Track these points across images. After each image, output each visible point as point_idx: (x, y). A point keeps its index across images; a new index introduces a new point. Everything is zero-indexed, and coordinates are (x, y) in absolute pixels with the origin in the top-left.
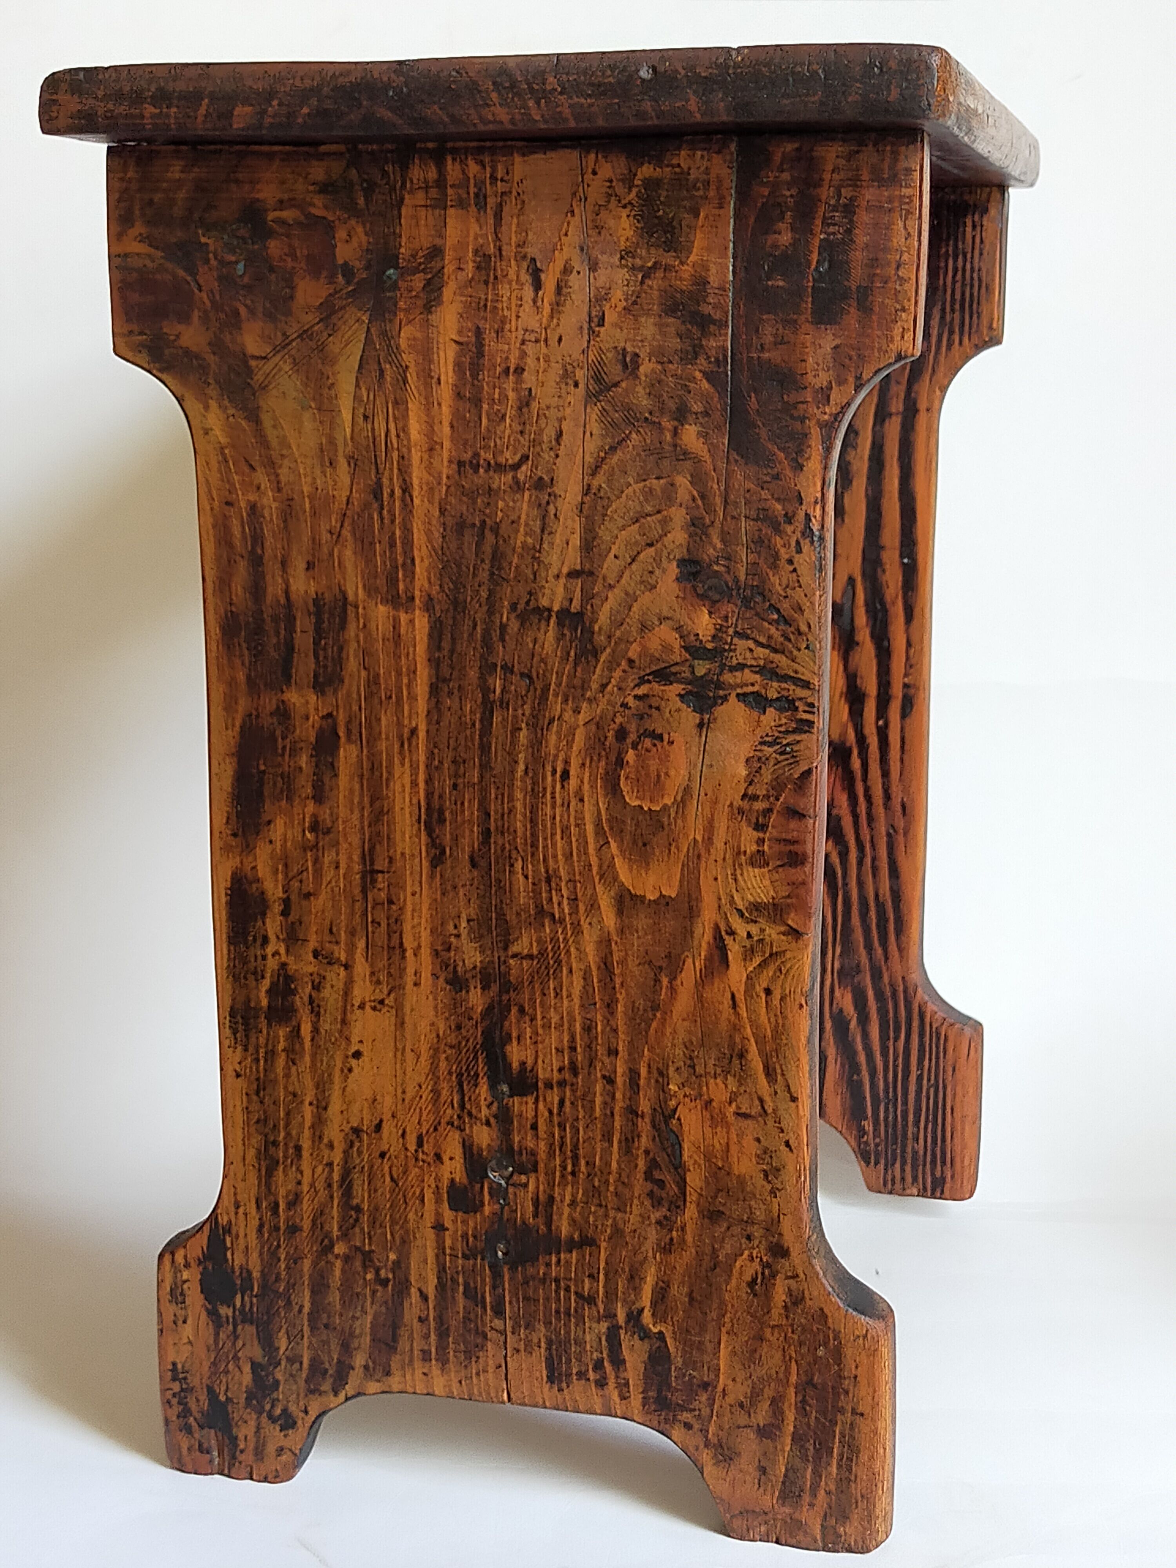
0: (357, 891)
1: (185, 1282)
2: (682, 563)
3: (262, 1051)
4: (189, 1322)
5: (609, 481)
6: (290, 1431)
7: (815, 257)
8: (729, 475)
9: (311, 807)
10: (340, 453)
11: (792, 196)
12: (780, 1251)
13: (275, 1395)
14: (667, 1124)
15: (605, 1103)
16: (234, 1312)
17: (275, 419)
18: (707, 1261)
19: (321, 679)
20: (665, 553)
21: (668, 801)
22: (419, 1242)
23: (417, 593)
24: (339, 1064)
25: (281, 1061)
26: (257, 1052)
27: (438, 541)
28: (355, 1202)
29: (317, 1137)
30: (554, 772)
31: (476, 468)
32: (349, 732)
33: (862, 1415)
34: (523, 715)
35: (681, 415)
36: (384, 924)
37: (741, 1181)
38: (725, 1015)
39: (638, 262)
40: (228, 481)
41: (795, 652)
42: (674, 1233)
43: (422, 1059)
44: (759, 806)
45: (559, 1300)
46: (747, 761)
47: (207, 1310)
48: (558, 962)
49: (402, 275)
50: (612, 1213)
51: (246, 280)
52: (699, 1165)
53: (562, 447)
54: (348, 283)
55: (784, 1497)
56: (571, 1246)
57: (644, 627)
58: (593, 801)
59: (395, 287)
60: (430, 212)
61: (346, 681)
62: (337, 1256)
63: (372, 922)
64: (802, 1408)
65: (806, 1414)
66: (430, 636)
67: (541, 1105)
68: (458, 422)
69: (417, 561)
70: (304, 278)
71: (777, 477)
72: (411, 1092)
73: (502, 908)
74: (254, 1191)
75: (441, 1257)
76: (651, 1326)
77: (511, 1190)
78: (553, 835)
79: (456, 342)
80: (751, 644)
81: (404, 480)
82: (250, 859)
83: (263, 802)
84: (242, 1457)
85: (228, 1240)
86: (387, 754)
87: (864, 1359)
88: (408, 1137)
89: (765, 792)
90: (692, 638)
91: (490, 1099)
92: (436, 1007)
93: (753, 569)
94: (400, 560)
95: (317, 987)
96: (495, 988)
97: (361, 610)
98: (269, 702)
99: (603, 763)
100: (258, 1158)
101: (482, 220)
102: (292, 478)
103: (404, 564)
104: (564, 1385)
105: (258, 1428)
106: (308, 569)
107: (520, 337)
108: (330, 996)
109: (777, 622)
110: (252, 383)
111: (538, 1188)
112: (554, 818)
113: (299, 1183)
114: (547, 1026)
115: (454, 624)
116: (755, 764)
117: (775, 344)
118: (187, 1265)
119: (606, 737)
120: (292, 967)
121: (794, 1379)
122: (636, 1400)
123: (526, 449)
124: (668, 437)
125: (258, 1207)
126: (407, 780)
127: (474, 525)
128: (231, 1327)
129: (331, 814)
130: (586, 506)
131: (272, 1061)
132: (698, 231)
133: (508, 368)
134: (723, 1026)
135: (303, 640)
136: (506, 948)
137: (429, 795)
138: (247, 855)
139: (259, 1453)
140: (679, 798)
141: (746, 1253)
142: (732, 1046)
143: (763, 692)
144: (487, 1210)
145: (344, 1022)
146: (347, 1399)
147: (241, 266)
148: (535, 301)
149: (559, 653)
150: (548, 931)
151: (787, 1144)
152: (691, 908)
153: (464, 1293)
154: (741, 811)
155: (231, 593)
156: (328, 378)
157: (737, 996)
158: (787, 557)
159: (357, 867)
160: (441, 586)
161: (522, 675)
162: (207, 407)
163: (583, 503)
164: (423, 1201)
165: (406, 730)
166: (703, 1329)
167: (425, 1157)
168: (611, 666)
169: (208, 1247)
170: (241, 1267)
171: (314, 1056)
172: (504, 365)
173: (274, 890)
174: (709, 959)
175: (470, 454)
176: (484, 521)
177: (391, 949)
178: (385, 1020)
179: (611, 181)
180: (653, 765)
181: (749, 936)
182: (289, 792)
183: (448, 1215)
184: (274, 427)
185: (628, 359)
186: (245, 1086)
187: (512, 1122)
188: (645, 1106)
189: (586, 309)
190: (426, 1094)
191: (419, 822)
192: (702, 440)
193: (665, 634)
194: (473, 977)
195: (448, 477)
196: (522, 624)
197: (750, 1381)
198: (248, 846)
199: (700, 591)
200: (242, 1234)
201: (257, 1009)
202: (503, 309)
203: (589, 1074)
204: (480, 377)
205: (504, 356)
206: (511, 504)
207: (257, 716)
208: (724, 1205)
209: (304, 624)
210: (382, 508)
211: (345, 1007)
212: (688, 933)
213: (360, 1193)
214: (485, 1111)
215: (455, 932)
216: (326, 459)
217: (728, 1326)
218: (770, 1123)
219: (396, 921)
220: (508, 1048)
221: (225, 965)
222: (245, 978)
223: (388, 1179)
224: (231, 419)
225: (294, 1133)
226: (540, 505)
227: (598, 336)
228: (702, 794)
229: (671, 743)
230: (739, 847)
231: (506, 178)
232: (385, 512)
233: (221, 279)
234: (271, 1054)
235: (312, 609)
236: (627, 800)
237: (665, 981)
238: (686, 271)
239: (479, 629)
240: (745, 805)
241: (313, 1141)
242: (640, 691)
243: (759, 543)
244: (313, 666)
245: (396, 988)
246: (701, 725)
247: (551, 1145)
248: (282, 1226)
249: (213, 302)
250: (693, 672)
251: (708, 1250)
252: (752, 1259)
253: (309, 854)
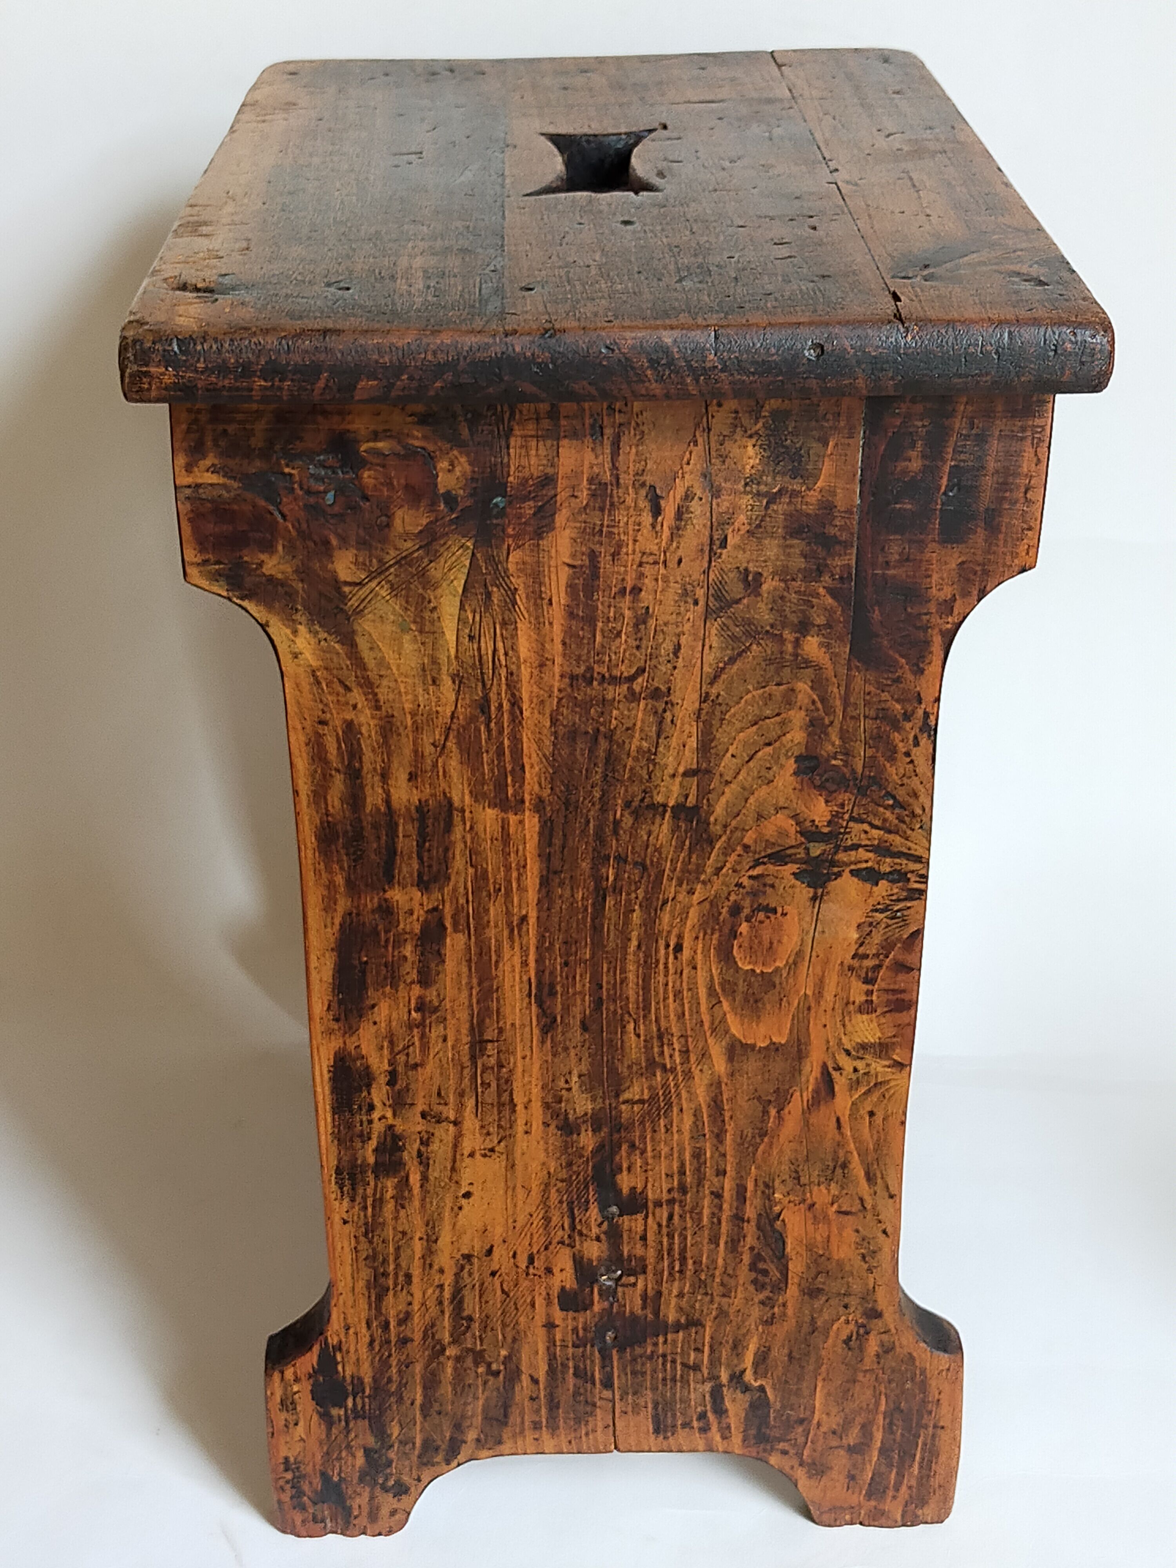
0: (466, 1060)
1: (295, 1393)
2: (798, 759)
3: (370, 1201)
4: (301, 1423)
5: (728, 690)
6: (403, 1497)
7: (944, 482)
8: (849, 680)
9: (416, 990)
10: (444, 669)
11: (924, 426)
12: (875, 1314)
13: (388, 1471)
14: (772, 1226)
15: (713, 1214)
16: (346, 1411)
17: (372, 641)
18: (806, 1328)
19: (425, 878)
20: (783, 751)
21: (780, 964)
22: (530, 1339)
23: (527, 797)
24: (449, 1205)
25: (390, 1206)
26: (365, 1202)
27: (548, 749)
28: (465, 1314)
29: (427, 1264)
30: (667, 946)
31: (590, 682)
32: (455, 924)
33: (943, 1427)
34: (637, 898)
35: (804, 627)
36: (494, 1085)
37: (840, 1264)
38: (830, 1136)
39: (763, 488)
40: (321, 701)
41: (909, 832)
42: (776, 1309)
43: (533, 1193)
44: (869, 963)
45: (665, 1370)
46: (859, 926)
47: (318, 1412)
48: (670, 1105)
49: (510, 503)
50: (717, 1299)
51: (336, 509)
52: (801, 1255)
53: (680, 660)
54: (452, 510)
55: (869, 1495)
56: (678, 1327)
57: (760, 817)
58: (706, 968)
59: (502, 513)
60: (541, 443)
61: (453, 878)
62: (449, 1358)
63: (482, 1084)
64: (889, 1428)
65: (892, 1432)
66: (540, 834)
67: (650, 1220)
68: (570, 639)
69: (527, 768)
70: (401, 506)
71: (898, 680)
72: (522, 1219)
73: (613, 1063)
74: (364, 1315)
75: (552, 1349)
76: (752, 1382)
77: (620, 1289)
78: (665, 999)
79: (569, 565)
80: (866, 827)
81: (513, 695)
82: (354, 1038)
83: (367, 989)
84: (356, 1522)
85: (339, 1358)
86: (497, 941)
87: (946, 1387)
88: (518, 1256)
89: (874, 951)
90: (808, 824)
91: (600, 1220)
92: (546, 1150)
93: (870, 763)
94: (509, 767)
95: (425, 1143)
96: (606, 1129)
97: (467, 814)
98: (370, 901)
99: (716, 936)
100: (368, 1288)
101: (599, 448)
102: (391, 696)
103: (513, 771)
104: (669, 1434)
105: (372, 1498)
106: (409, 780)
107: (637, 560)
108: (440, 1149)
109: (893, 807)
110: (346, 608)
111: (646, 1285)
112: (667, 985)
113: (410, 1304)
114: (657, 1156)
115: (566, 822)
116: (866, 928)
117: (899, 561)
118: (297, 1380)
119: (720, 913)
120: (399, 1129)
121: (883, 1408)
122: (737, 1439)
123: (642, 662)
124: (789, 647)
125: (369, 1325)
126: (517, 960)
127: (587, 733)
128: (343, 1423)
129: (439, 995)
130: (704, 712)
131: (381, 1208)
132: (826, 459)
133: (625, 588)
134: (828, 1145)
135: (406, 843)
136: (617, 1096)
137: (540, 973)
138: (351, 1036)
139: (373, 1516)
140: (791, 961)
141: (843, 1318)
142: (835, 1159)
143: (876, 867)
144: (597, 1308)
145: (453, 1169)
146: (459, 1465)
147: (330, 497)
148: (653, 526)
149: (674, 843)
150: (659, 1079)
151: (885, 1232)
152: (800, 1051)
153: (575, 1374)
154: (851, 969)
155: (326, 804)
156: (430, 602)
157: (842, 1119)
158: (904, 750)
159: (466, 1039)
160: (552, 789)
161: (636, 864)
162: (295, 632)
163: (700, 709)
164: (533, 1305)
165: (515, 918)
166: (800, 1379)
167: (536, 1272)
168: (727, 851)
169: (318, 1364)
170: (352, 1377)
171: (423, 1200)
172: (619, 586)
173: (379, 1064)
174: (816, 1091)
175: (583, 668)
176: (598, 730)
177: (501, 1105)
178: (497, 1164)
179: (736, 412)
180: (766, 935)
181: (855, 1070)
182: (393, 977)
183: (558, 1315)
184: (371, 649)
185: (750, 578)
186: (353, 1230)
187: (622, 1236)
188: (750, 1212)
189: (707, 533)
190: (537, 1221)
191: (529, 995)
192: (823, 650)
193: (783, 821)
194: (584, 1122)
195: (560, 690)
196: (636, 819)
197: (842, 1414)
198: (350, 1028)
199: (818, 783)
200: (352, 1349)
201: (364, 1165)
202: (619, 534)
203: (698, 1191)
204: (595, 597)
205: (620, 577)
206: (626, 712)
207: (358, 915)
208: (824, 1283)
209: (407, 832)
210: (489, 720)
211: (455, 1156)
212: (796, 1072)
213: (471, 1306)
214: (595, 1230)
215: (567, 1086)
216: (429, 677)
217: (824, 1375)
218: (869, 1216)
219: (507, 1081)
220: (619, 1177)
221: (330, 1131)
222: (352, 1141)
223: (499, 1292)
224: (323, 643)
225: (404, 1264)
226: (656, 712)
227: (720, 557)
228: (814, 954)
229: (784, 914)
230: (848, 998)
231: (624, 409)
232: (493, 725)
233: (307, 507)
234: (379, 1202)
235: (415, 815)
236: (740, 965)
237: (773, 1112)
238: (813, 497)
239: (591, 825)
240: (856, 963)
241: (424, 1270)
242: (755, 872)
243: (878, 739)
244: (416, 866)
245: (506, 1135)
246: (814, 899)
247: (660, 1252)
248: (393, 1339)
249: (299, 532)
250: (808, 854)
251: (807, 1319)
252: (847, 1322)
253: (416, 1031)
